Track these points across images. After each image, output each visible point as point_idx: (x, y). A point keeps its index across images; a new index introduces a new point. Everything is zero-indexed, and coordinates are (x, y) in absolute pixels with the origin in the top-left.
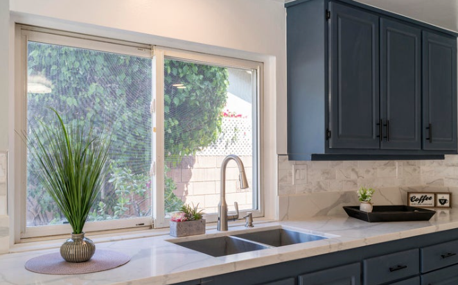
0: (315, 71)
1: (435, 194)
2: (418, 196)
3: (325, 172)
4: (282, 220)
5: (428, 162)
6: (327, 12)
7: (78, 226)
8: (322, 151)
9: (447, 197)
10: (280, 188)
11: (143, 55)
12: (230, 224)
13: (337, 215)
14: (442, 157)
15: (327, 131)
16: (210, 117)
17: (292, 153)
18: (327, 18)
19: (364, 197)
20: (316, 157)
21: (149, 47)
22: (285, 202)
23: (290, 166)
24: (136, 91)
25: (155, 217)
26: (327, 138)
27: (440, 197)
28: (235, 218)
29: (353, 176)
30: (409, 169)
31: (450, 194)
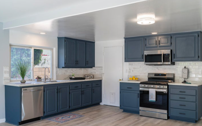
0: (63, 51)
1: (90, 75)
2: (87, 76)
3: (66, 71)
4: (57, 80)
5: (90, 69)
6: (65, 40)
7: (23, 78)
8: (64, 66)
9: (92, 76)
10: (56, 74)
11: (30, 49)
12: (46, 80)
13: (68, 79)
14: (92, 68)
15: (65, 63)
16: (38, 57)
17: (59, 67)
18: (65, 42)
19: (73, 75)
20: (63, 68)
21: (31, 47)
22: (57, 76)
23: (58, 69)
24: (29, 55)
25: (32, 78)
26: (65, 64)
27: (91, 76)
28: (47, 79)
29: (72, 72)
30: (85, 70)
31: (93, 75)
